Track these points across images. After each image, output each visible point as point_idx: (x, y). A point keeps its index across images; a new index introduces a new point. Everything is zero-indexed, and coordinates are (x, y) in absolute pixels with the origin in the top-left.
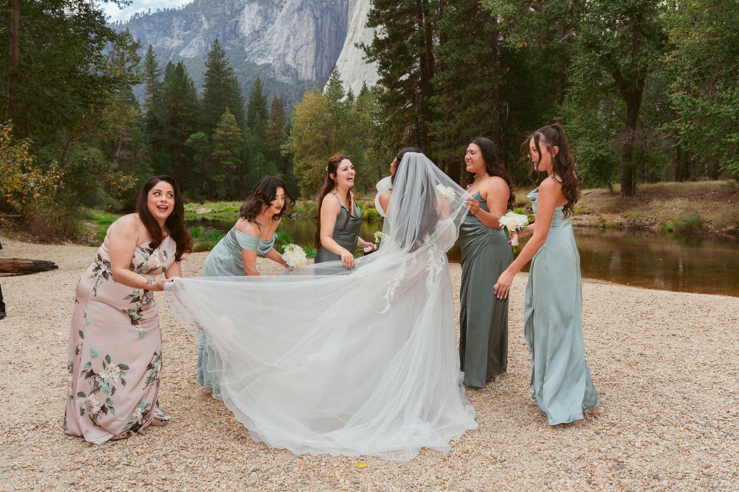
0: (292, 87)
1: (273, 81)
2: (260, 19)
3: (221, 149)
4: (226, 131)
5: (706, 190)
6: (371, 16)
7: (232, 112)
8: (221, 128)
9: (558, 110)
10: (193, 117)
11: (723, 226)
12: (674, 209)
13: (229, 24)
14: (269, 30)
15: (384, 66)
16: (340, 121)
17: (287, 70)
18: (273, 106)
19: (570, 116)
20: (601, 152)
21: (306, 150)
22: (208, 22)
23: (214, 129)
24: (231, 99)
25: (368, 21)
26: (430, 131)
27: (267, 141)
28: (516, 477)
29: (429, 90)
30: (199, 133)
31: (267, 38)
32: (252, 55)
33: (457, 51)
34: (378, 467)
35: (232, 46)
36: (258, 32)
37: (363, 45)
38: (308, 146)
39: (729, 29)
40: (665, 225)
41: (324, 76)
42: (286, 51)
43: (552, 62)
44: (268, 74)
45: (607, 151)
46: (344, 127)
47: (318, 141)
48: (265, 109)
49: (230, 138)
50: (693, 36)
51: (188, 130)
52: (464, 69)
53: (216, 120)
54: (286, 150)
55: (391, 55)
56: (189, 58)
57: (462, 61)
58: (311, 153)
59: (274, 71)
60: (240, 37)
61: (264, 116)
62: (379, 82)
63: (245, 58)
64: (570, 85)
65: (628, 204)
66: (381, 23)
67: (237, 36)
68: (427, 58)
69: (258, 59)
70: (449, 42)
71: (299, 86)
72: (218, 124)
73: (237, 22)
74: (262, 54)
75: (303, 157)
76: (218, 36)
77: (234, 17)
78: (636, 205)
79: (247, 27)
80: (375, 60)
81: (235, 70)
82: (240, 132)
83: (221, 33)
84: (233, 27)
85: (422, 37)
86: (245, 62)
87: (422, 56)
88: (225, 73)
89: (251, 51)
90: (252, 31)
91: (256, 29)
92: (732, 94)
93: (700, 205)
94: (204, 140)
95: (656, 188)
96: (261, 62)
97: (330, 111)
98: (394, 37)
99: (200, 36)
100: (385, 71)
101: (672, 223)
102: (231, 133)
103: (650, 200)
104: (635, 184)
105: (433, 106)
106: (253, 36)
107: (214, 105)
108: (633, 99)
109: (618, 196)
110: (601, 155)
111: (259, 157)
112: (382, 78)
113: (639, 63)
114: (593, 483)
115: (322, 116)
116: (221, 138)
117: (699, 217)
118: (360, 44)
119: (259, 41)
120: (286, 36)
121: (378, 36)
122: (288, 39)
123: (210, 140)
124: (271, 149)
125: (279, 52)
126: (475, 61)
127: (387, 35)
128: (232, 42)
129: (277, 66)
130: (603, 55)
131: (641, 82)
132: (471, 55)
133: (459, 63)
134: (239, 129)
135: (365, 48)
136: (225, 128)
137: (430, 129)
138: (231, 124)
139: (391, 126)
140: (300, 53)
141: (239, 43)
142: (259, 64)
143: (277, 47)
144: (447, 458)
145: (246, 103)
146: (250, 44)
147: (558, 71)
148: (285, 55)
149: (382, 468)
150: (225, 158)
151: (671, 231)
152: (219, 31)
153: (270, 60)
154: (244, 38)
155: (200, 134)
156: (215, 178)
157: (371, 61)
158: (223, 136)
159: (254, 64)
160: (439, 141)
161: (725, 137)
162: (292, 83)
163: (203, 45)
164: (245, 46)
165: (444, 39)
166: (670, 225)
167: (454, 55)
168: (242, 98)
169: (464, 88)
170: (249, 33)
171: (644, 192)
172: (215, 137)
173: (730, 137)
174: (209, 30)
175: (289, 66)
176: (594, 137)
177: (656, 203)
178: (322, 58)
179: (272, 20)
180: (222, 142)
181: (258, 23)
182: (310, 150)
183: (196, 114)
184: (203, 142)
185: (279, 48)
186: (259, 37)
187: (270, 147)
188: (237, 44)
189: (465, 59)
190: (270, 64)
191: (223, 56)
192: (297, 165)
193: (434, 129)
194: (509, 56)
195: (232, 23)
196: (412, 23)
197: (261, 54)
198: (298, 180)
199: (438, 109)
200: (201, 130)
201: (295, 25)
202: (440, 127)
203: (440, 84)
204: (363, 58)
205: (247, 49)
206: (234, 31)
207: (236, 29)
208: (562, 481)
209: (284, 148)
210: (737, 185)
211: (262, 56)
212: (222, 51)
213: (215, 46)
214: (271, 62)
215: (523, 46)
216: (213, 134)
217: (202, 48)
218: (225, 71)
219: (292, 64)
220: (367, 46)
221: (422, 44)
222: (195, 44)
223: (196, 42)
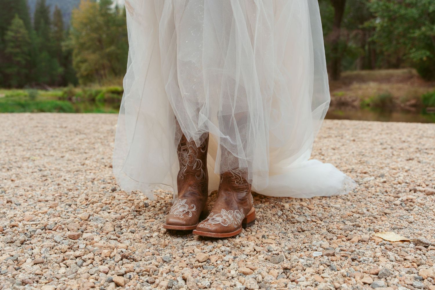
3: (12, 47)
4: (16, 33)
7: (21, 18)
8: (12, 31)
12: (369, 89)
18: (55, 14)
21: (82, 46)
23: (6, 32)
24: (20, 8)
27: (50, 42)
38: (85, 43)
40: (364, 101)
46: (113, 29)
47: (92, 39)
48: (48, 17)
49: (20, 39)
53: (8, 24)
54: (67, 47)
58: (88, 49)
61: (47, 22)
72: (9, 28)
75: (81, 52)
78: (340, 87)
82: (28, 34)
102: (20, 35)
104: (340, 72)
108: (339, 5)
111: (44, 55)
115: (95, 19)
116: (12, 39)
123: (3, 40)
124: (54, 49)
134: (27, 32)
136: (15, 31)
138: (20, 27)
145: (32, 11)
150: (16, 55)
151: (368, 105)
156: (9, 71)
158: (14, 37)
166: (367, 100)
171: (347, 78)
172: (7, 38)
177: (355, 85)
180: (13, 42)
182: (85, 46)
187: (53, 47)
192: (75, 60)
209: (64, 45)
210: (414, 71)
216: (5, 36)
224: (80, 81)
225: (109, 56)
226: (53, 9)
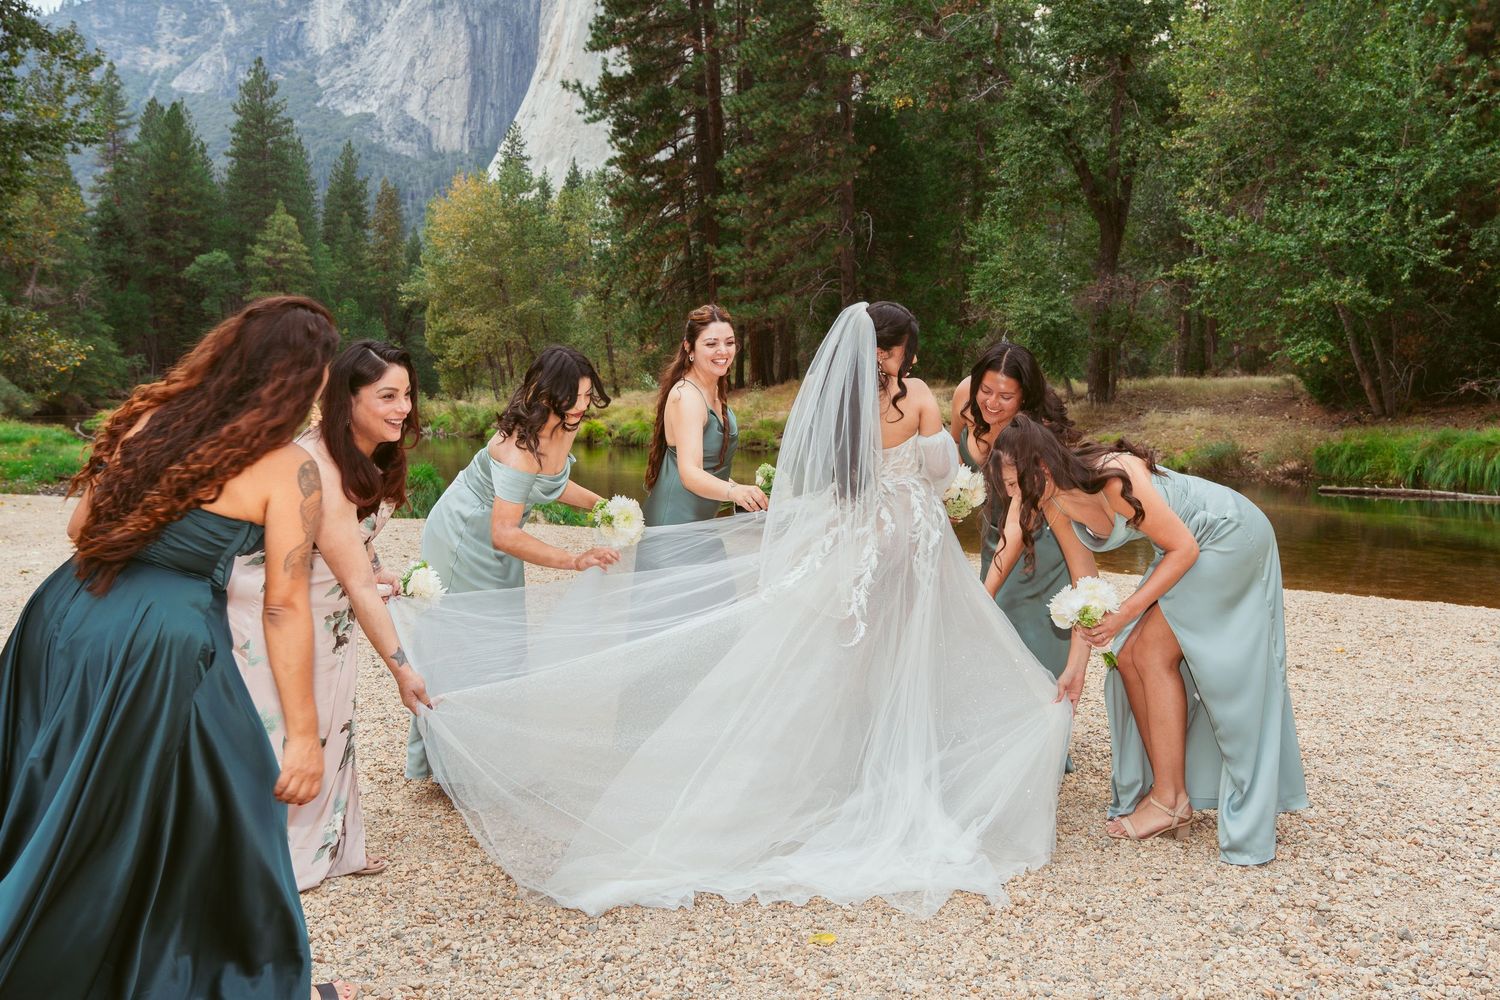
0: (418, 164)
1: (377, 150)
2: (351, 21)
3: (264, 289)
4: (276, 251)
5: (1245, 393)
6: (597, 29)
7: (289, 212)
8: (266, 244)
9: (971, 233)
10: (202, 218)
11: (1277, 462)
12: (1187, 428)
13: (283, 27)
14: (371, 45)
15: (622, 129)
16: (526, 239)
17: (408, 128)
18: (379, 201)
19: (994, 245)
20: (1052, 316)
21: (453, 296)
22: (237, 21)
23: (249, 246)
24: (290, 184)
25: (589, 39)
26: (715, 266)
27: (365, 275)
28: (1142, 948)
29: (714, 182)
30: (216, 253)
31: (366, 59)
32: (333, 94)
33: (773, 108)
34: (861, 941)
35: (290, 74)
36: (347, 47)
37: (579, 85)
38: (460, 289)
39: (1288, 92)
40: (1172, 459)
41: (487, 144)
42: (408, 91)
43: (957, 139)
44: (368, 135)
45: (1065, 315)
46: (536, 250)
47: (479, 278)
48: (362, 207)
49: (285, 266)
50: (1224, 102)
51: (191, 245)
52: (786, 143)
53: (256, 226)
54: (413, 294)
55: (637, 108)
56: (194, 94)
57: (782, 128)
58: (466, 303)
59: (380, 130)
60: (308, 55)
61: (359, 222)
62: (610, 162)
63: (318, 99)
64: (994, 185)
65: (1101, 418)
66: (617, 44)
67: (300, 53)
68: (710, 119)
69: (347, 104)
70: (755, 89)
71: (434, 163)
72: (259, 236)
73: (301, 24)
74: (355, 93)
75: (447, 310)
76: (259, 50)
77: (294, 13)
78: (1116, 421)
79: (323, 35)
80: (603, 116)
81: (297, 123)
82: (307, 254)
83: (265, 44)
84: (293, 33)
85: (701, 77)
86: (316, 108)
87: (701, 115)
88: (275, 130)
89: (331, 86)
90: (333, 44)
91: (343, 41)
92: (1293, 215)
93: (1235, 422)
94: (226, 268)
95: (1152, 388)
96: (352, 109)
97: (507, 216)
98: (644, 73)
99: (218, 48)
100: (624, 140)
101: (1184, 455)
102: (287, 255)
103: (1141, 412)
104: (1115, 380)
105: (723, 216)
106: (335, 54)
107: (251, 196)
108: (1112, 215)
109: (1083, 403)
110: (1053, 323)
111: (349, 307)
112: (618, 154)
113: (1123, 148)
114: (1292, 952)
115: (489, 225)
116: (266, 265)
117: (1234, 446)
118: (572, 82)
119: (348, 66)
120: (406, 59)
121: (612, 70)
122: (412, 65)
123: (241, 268)
124: (375, 291)
125: (391, 91)
126: (808, 130)
127: (629, 69)
128: (289, 65)
129: (387, 119)
130: (1057, 130)
131: (1127, 185)
132: (801, 116)
133: (776, 132)
134: (306, 248)
135: (582, 92)
136: (275, 245)
137: (717, 261)
138: (287, 236)
139: (635, 252)
140: (438, 95)
141: (305, 67)
142: (348, 113)
143: (388, 80)
144: (988, 917)
145: (321, 193)
146: (328, 72)
147: (967, 156)
148: (405, 98)
149: (869, 942)
152: (261, 39)
153: (372, 106)
154: (318, 58)
155: (219, 256)
157: (595, 119)
158: (268, 260)
159: (337, 112)
160: (734, 285)
161: (1281, 294)
162: (420, 156)
163: (226, 68)
164: (318, 75)
165: (745, 82)
166: (1181, 458)
167: (767, 116)
168: (313, 182)
169: (786, 182)
170: (326, 47)
171: (1132, 396)
172: (251, 263)
173: (1291, 296)
174: (239, 37)
175: (413, 120)
176: (1040, 286)
177: (1154, 417)
178: (483, 108)
179: (377, 23)
180: (267, 273)
181: (348, 27)
182: (463, 295)
183: (210, 213)
184: (224, 273)
185: (392, 82)
186: (349, 57)
187: (373, 287)
188: (300, 69)
189: (788, 124)
190: (372, 116)
191: (272, 93)
192: (434, 326)
193: (725, 261)
194: (874, 124)
195: (290, 25)
196: (681, 47)
197: (353, 94)
198: (435, 358)
199: (731, 221)
200: (222, 247)
201: (426, 37)
202: (736, 258)
203: (738, 171)
204: (579, 112)
205: (321, 82)
206: (295, 43)
207: (300, 39)
208: (1233, 951)
209: (408, 291)
210: (1300, 386)
211: (354, 98)
212: (271, 83)
213: (256, 71)
214: (374, 110)
215: (906, 105)
216: (247, 257)
217: (222, 73)
218: (277, 125)
219: (419, 117)
220: (588, 88)
221: (700, 91)
222: (208, 65)
223: (210, 61)
224: (443, 383)
225: (523, 322)
226: (374, 187)
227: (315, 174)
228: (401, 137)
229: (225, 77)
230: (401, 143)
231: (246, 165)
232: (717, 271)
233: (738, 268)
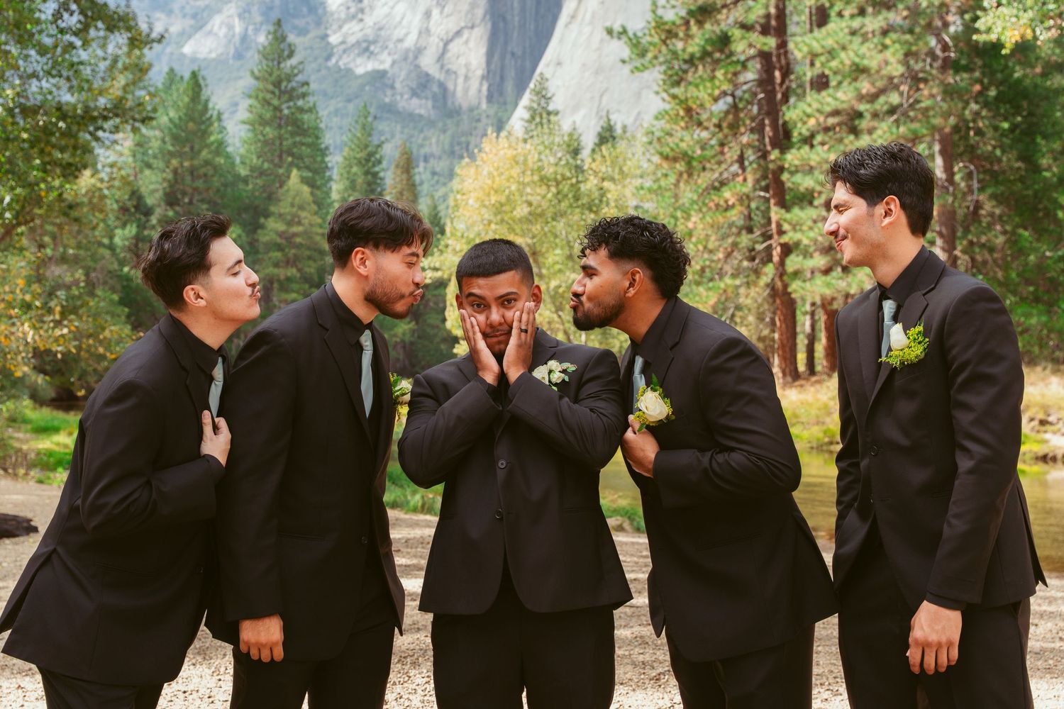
0: (432, 122)
1: (390, 109)
3: (276, 265)
4: (290, 224)
7: (304, 180)
8: (279, 216)
15: (676, 79)
17: (422, 84)
18: (396, 167)
23: (262, 220)
24: (305, 150)
29: (783, 138)
32: (344, 51)
35: (302, 32)
37: (624, 32)
41: (508, 99)
42: (423, 44)
44: (380, 94)
48: (377, 173)
49: (298, 240)
52: (865, 86)
53: (270, 198)
54: (436, 269)
55: (692, 56)
56: (205, 59)
57: (865, 69)
59: (392, 87)
60: (320, 11)
61: (373, 190)
62: (659, 116)
63: (328, 58)
67: (312, 9)
68: (776, 62)
69: (359, 61)
71: (448, 121)
72: (272, 209)
74: (368, 49)
80: (652, 65)
81: (313, 86)
82: (321, 226)
83: (277, 2)
85: (768, 16)
86: (328, 68)
87: (764, 58)
88: (291, 95)
89: (343, 42)
96: (363, 67)
97: (544, 180)
99: (230, 9)
100: (676, 91)
102: (300, 229)
105: (792, 173)
107: (266, 165)
112: (667, 107)
115: (523, 193)
116: (279, 240)
118: (617, 28)
119: (361, 20)
121: (660, 12)
122: (428, 13)
123: (252, 243)
125: (406, 45)
126: (897, 70)
127: (683, 13)
128: (300, 22)
129: (401, 76)
132: (888, 54)
133: (859, 71)
134: (319, 221)
135: (630, 39)
136: (289, 217)
137: (786, 227)
138: (301, 208)
139: (688, 218)
140: (455, 47)
141: (318, 24)
142: (360, 71)
143: (403, 32)
145: (335, 160)
146: (340, 27)
148: (419, 51)
150: (285, 285)
153: (383, 62)
154: (330, 13)
157: (642, 69)
158: (281, 235)
159: (349, 71)
160: (807, 254)
162: (434, 114)
163: (238, 30)
164: (330, 32)
165: (819, 17)
167: (846, 58)
168: (327, 148)
170: (339, 2)
172: (264, 237)
175: (427, 75)
178: (503, 58)
180: (280, 248)
183: (226, 185)
185: (406, 35)
186: (362, 11)
188: (312, 26)
190: (385, 73)
191: (290, 56)
193: (795, 227)
197: (366, 49)
199: (805, 182)
202: (810, 223)
203: (812, 122)
204: (624, 62)
205: (333, 39)
211: (367, 54)
212: (290, 45)
213: (275, 32)
214: (386, 66)
215: (1022, 36)
216: (259, 231)
217: (233, 36)
218: (293, 89)
219: (434, 71)
220: (635, 35)
221: (765, 31)
222: (220, 28)
223: (222, 23)
226: (390, 151)
227: (328, 139)
228: (414, 94)
229: (237, 39)
230: (415, 101)
231: (262, 133)
232: (785, 239)
233: (812, 234)
